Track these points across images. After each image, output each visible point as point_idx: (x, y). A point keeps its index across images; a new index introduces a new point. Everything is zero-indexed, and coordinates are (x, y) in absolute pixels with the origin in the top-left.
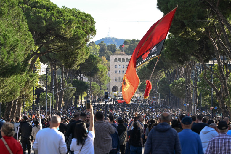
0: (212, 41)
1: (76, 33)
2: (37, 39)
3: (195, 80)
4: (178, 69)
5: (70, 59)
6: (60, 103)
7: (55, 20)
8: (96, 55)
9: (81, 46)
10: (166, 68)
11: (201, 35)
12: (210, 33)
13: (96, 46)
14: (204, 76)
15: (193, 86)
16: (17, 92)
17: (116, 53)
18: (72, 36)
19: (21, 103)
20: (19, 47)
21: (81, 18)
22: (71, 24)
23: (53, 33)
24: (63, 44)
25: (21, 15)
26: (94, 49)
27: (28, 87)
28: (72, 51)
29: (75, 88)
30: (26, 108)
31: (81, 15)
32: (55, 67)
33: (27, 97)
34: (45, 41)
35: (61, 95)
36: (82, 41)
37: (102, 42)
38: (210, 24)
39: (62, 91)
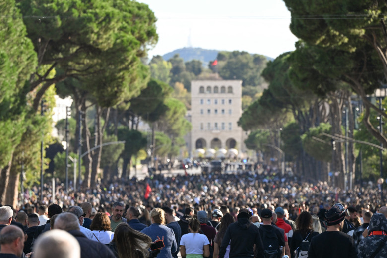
0: (380, 53)
1: (118, 41)
2: (46, 53)
3: (350, 127)
4: (319, 107)
5: (109, 89)
6: (94, 172)
7: (79, 16)
8: (164, 79)
9: (128, 65)
10: (296, 104)
11: (359, 41)
12: (375, 38)
13: (165, 63)
14: (365, 119)
15: (346, 139)
16: (6, 153)
17: (202, 75)
18: (111, 46)
19: (17, 173)
20: (7, 69)
21: (130, 12)
22: (109, 22)
23: (75, 39)
24: (95, 61)
25: (11, 7)
26: (161, 68)
27: (30, 143)
28: (112, 74)
29: (122, 143)
30: (28, 183)
31: (129, 6)
32: (84, 104)
33: (29, 163)
34: (60, 55)
35: (95, 157)
36: (130, 54)
37: (176, 56)
38: (372, 20)
39: (98, 149)
